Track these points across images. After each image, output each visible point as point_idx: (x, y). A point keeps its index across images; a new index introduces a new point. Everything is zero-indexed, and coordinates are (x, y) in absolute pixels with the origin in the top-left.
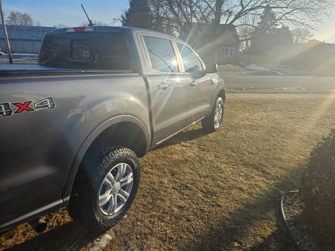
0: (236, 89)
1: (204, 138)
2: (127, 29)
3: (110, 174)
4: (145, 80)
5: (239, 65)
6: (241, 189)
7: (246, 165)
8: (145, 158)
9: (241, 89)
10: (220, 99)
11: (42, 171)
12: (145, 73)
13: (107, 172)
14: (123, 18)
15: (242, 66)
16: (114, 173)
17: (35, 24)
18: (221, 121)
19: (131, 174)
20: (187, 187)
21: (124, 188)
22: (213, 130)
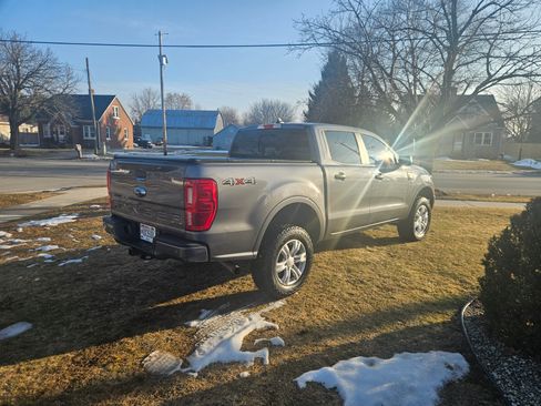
0: (479, 196)
1: (399, 246)
2: (309, 126)
3: (286, 245)
4: (324, 171)
5: (502, 160)
6: (426, 292)
7: (442, 273)
8: (321, 255)
9: (487, 196)
10: (424, 199)
11: (242, 226)
12: (323, 163)
13: (285, 242)
14: (311, 95)
15: (507, 162)
16: (291, 246)
17: (193, 108)
18: (426, 230)
19: (304, 254)
20: (362, 282)
21: (297, 264)
22: (414, 239)
